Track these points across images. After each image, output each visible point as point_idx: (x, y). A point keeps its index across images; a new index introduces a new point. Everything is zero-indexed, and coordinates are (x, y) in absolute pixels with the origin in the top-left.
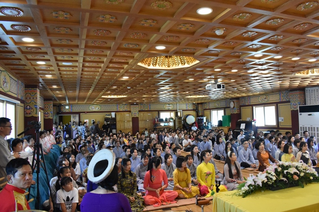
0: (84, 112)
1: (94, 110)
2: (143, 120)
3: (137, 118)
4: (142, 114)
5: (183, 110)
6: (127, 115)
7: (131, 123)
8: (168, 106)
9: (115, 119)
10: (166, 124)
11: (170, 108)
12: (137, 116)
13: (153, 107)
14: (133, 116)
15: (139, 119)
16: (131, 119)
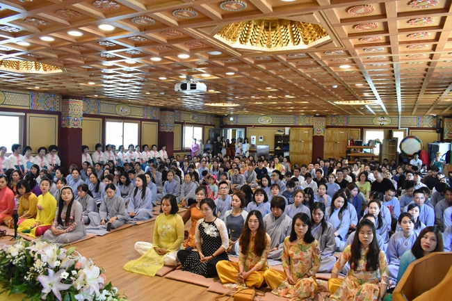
0: (251, 126)
1: (264, 123)
2: (330, 141)
3: (322, 137)
4: (329, 131)
5: (410, 128)
6: (305, 131)
7: (311, 145)
8: (380, 119)
9: (287, 137)
10: (368, 151)
11: (385, 123)
12: (322, 134)
13: (353, 121)
14: (315, 134)
15: (325, 140)
16: (311, 139)
